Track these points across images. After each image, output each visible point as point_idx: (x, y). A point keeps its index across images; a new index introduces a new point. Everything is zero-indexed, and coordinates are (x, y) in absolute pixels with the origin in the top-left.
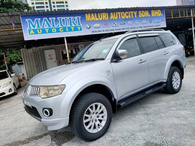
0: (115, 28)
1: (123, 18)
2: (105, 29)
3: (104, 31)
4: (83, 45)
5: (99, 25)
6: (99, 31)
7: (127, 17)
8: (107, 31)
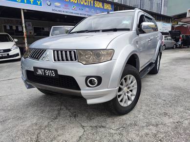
0: (74, 12)
1: (82, 3)
2: (65, 10)
3: (64, 12)
4: (30, 23)
5: (60, 4)
6: (59, 11)
7: (85, 4)
8: (66, 12)
